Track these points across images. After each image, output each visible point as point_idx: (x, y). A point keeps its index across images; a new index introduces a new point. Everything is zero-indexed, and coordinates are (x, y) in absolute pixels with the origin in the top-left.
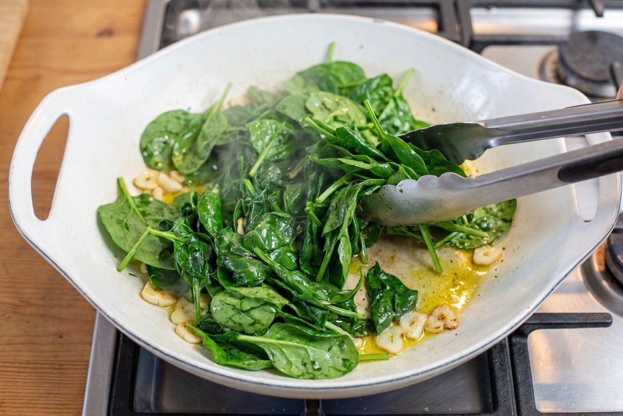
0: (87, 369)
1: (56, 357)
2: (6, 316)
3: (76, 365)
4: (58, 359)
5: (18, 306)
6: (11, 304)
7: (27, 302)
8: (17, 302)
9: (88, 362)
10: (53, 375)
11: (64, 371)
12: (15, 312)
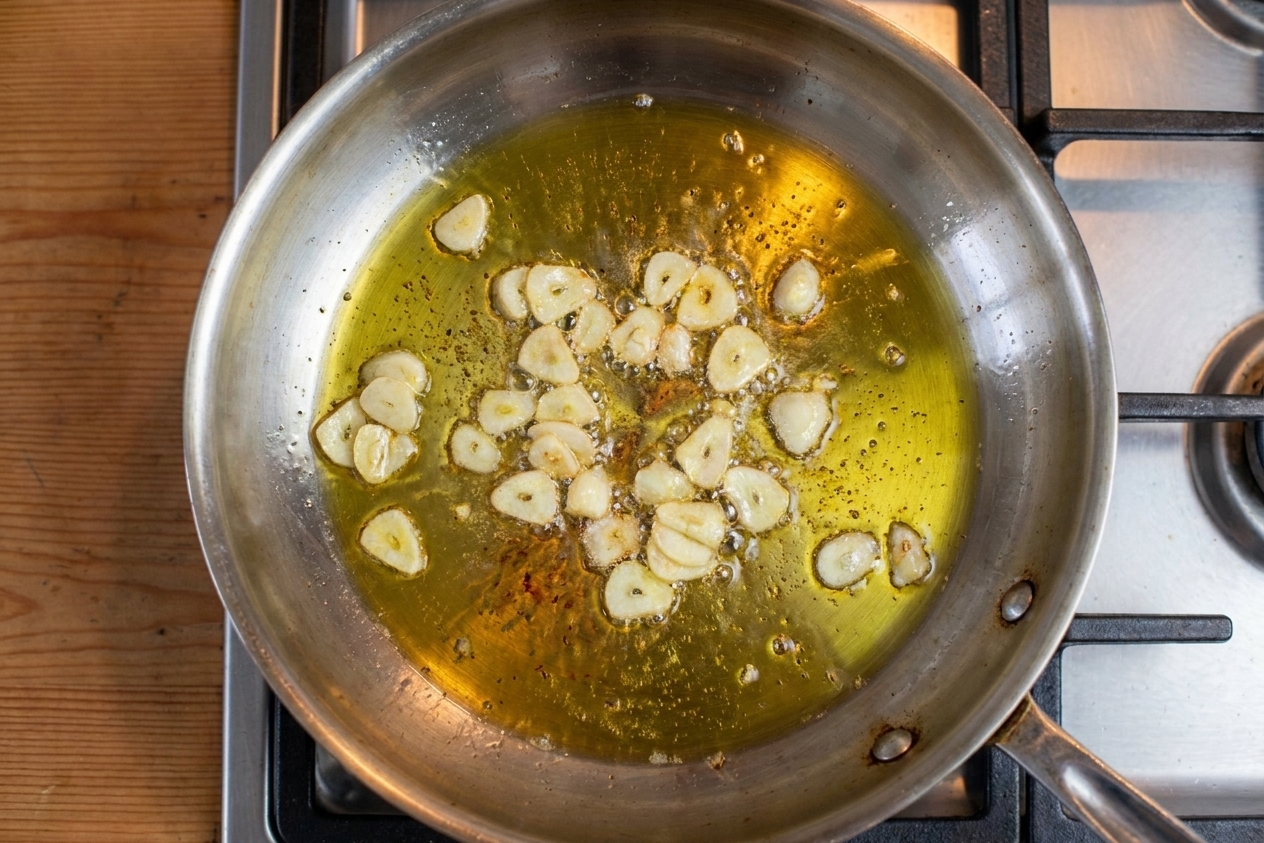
0: (221, 703)
1: (157, 677)
2: (51, 585)
3: (198, 694)
4: (166, 681)
5: (73, 562)
6: (57, 558)
7: (88, 553)
8: (65, 551)
9: (221, 686)
10: (156, 717)
11: (178, 708)
12: (66, 577)
